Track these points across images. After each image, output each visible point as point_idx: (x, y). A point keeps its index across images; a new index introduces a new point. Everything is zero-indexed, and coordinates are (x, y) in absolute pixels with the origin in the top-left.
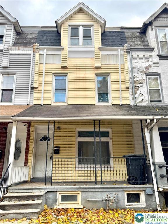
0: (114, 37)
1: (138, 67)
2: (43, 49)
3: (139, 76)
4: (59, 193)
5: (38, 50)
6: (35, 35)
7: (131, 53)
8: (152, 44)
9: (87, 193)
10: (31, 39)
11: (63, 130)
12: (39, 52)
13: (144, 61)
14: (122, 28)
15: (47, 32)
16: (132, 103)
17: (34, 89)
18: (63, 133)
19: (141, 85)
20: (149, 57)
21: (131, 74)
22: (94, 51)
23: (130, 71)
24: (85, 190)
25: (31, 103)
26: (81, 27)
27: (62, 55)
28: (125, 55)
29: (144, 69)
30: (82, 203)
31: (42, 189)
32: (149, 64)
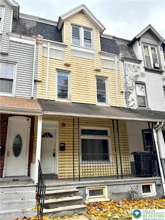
0: (108, 45)
1: (129, 75)
2: (47, 43)
3: (130, 83)
4: (88, 188)
5: (42, 42)
6: (33, 26)
7: (124, 61)
8: (139, 57)
9: (111, 186)
10: (30, 28)
11: (68, 127)
12: (42, 44)
13: (133, 71)
14: (114, 37)
15: (46, 25)
16: (126, 107)
17: (38, 83)
18: (68, 129)
19: (132, 91)
20: (138, 68)
21: (124, 80)
22: (94, 54)
23: (124, 78)
24: (110, 184)
25: (35, 97)
26: (82, 28)
27: (65, 52)
28: (120, 63)
29: (134, 78)
30: (108, 196)
31: (73, 185)
32: (137, 73)
